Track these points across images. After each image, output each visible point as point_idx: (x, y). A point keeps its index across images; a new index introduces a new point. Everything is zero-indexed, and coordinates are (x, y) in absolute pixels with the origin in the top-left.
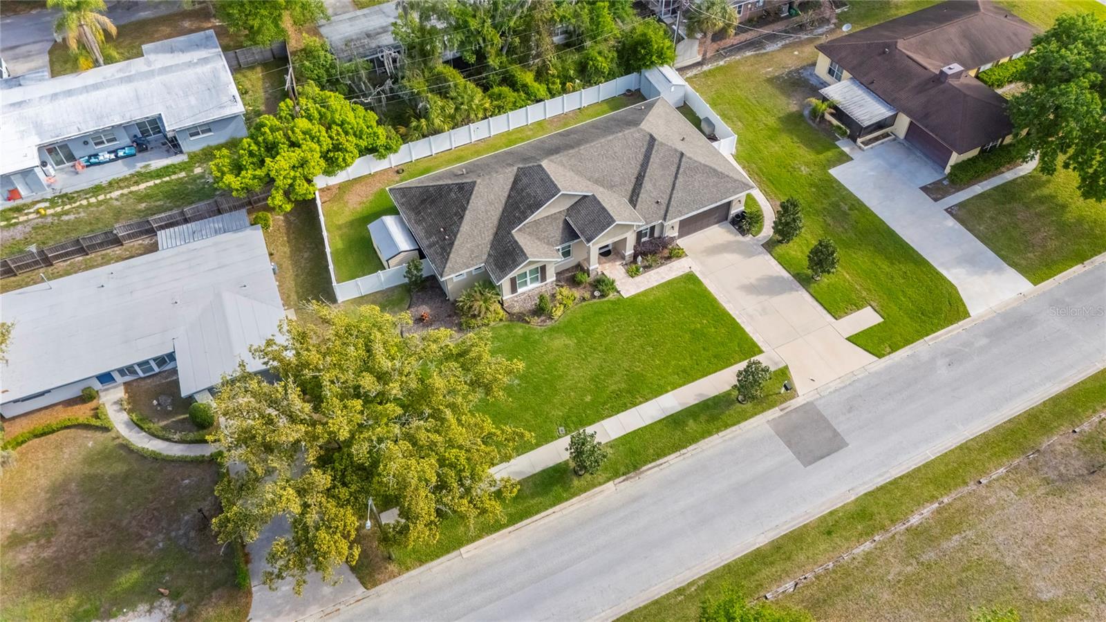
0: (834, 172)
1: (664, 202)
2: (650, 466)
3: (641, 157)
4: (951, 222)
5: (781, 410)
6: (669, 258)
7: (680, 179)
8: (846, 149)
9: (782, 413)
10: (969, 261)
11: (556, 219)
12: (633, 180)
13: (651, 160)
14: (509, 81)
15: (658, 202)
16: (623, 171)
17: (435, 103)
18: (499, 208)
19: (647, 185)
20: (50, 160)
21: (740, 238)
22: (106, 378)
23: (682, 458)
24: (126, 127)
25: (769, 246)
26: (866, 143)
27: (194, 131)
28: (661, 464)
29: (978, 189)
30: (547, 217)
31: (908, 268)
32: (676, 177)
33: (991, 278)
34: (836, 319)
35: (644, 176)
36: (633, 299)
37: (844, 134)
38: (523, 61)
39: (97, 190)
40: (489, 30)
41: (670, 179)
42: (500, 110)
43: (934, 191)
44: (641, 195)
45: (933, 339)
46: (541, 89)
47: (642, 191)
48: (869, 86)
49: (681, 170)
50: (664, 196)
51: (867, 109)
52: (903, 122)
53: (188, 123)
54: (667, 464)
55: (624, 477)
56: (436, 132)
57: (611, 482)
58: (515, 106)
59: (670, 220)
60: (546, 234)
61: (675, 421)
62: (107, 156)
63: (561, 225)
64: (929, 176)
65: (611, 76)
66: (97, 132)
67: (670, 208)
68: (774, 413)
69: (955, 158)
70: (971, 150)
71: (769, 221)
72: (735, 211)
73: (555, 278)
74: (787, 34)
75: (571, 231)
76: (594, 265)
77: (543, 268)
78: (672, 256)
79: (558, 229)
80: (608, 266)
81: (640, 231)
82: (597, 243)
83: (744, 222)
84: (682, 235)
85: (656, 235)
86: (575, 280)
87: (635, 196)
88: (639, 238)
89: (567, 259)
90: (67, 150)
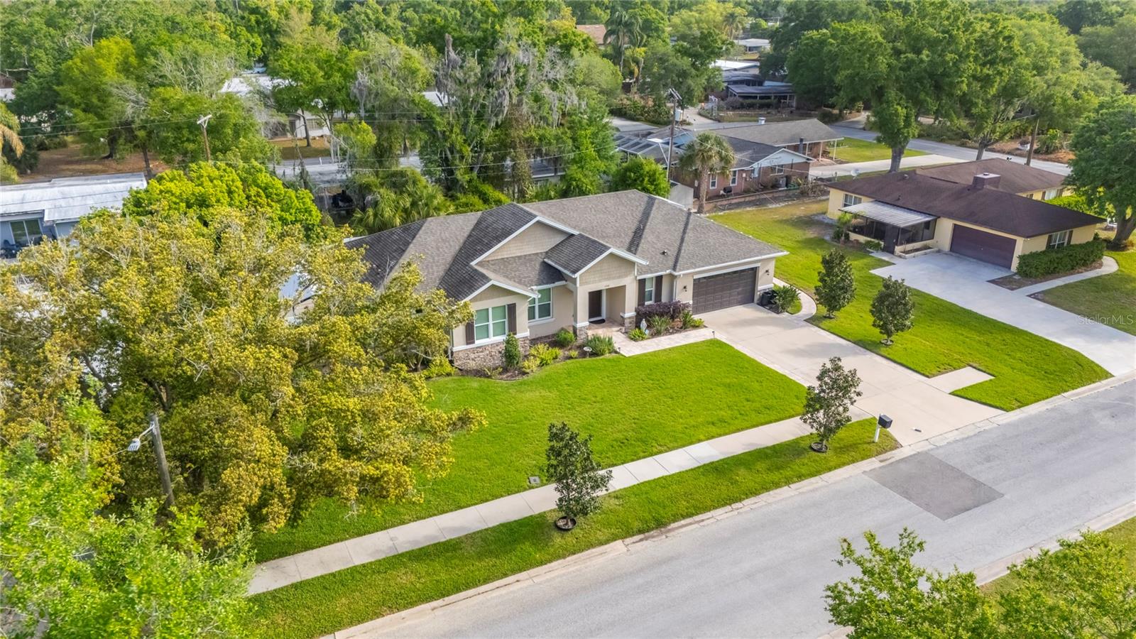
0: (878, 272)
1: (672, 252)
2: (683, 522)
3: (638, 215)
4: (1041, 305)
5: (881, 461)
6: (683, 328)
7: (690, 235)
8: (883, 258)
9: (883, 464)
10: (1085, 333)
11: (531, 260)
12: (631, 234)
13: (652, 215)
15: (664, 253)
16: (617, 225)
18: (456, 247)
19: (648, 236)
21: (774, 315)
23: (736, 512)
25: (814, 320)
26: (905, 252)
28: (703, 521)
29: (1057, 282)
30: (519, 257)
31: (1008, 337)
32: (684, 232)
34: (928, 377)
35: (643, 230)
36: (638, 358)
37: (877, 247)
41: (678, 235)
43: (1007, 282)
44: (641, 245)
45: (1074, 395)
47: (643, 241)
48: (895, 203)
49: (690, 226)
50: (671, 249)
51: (899, 217)
52: (945, 228)
54: (712, 520)
55: (641, 536)
57: (619, 542)
59: (680, 270)
60: (517, 273)
61: (718, 469)
63: (538, 267)
67: (680, 259)
68: (872, 464)
69: (1022, 246)
70: (1039, 244)
71: (808, 304)
72: (763, 286)
73: (527, 334)
74: (789, 198)
75: (551, 274)
76: (583, 322)
77: (512, 309)
78: (687, 325)
79: (534, 271)
80: (601, 332)
81: (642, 283)
82: (586, 282)
83: (774, 301)
84: (698, 310)
85: (664, 299)
86: (557, 341)
87: (633, 246)
88: (642, 296)
89: (546, 320)
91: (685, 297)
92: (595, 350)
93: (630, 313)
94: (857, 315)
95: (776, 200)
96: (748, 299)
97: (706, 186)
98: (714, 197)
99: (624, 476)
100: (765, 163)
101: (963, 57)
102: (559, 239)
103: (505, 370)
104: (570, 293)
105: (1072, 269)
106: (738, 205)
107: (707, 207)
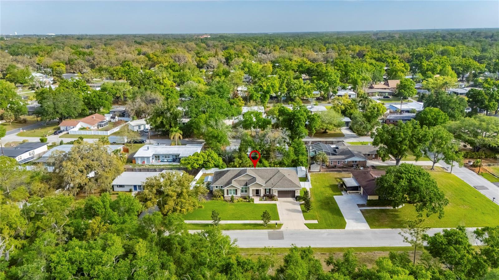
0: (334, 197)
1: (274, 184)
3: (274, 174)
4: (359, 212)
5: (273, 230)
6: (273, 200)
7: (281, 181)
8: (343, 193)
10: (356, 220)
12: (269, 178)
13: (276, 175)
15: (272, 184)
16: (268, 176)
18: (233, 176)
20: (155, 159)
21: (296, 201)
22: (135, 187)
24: (173, 155)
25: (301, 204)
26: (349, 193)
27: (184, 158)
29: (375, 208)
30: (243, 180)
31: (337, 216)
33: (359, 224)
34: (305, 220)
35: (272, 178)
36: (256, 204)
39: (160, 165)
43: (359, 206)
44: (269, 181)
45: (328, 230)
46: (267, 164)
49: (283, 179)
52: (362, 189)
58: (259, 167)
59: (273, 188)
61: (245, 225)
62: (166, 161)
63: (246, 183)
64: (362, 202)
66: (166, 154)
67: (275, 186)
68: (271, 230)
69: (371, 198)
70: (376, 198)
72: (296, 195)
73: (240, 195)
76: (251, 195)
77: (236, 190)
79: (242, 184)
81: (266, 189)
82: (252, 187)
83: (297, 199)
84: (279, 197)
85: (271, 193)
86: (244, 198)
88: (266, 192)
89: (246, 193)
90: (159, 157)
91: (276, 194)
92: (249, 201)
93: (262, 195)
95: (346, 171)
96: (293, 197)
102: (252, 178)
103: (230, 201)
107: (323, 170)
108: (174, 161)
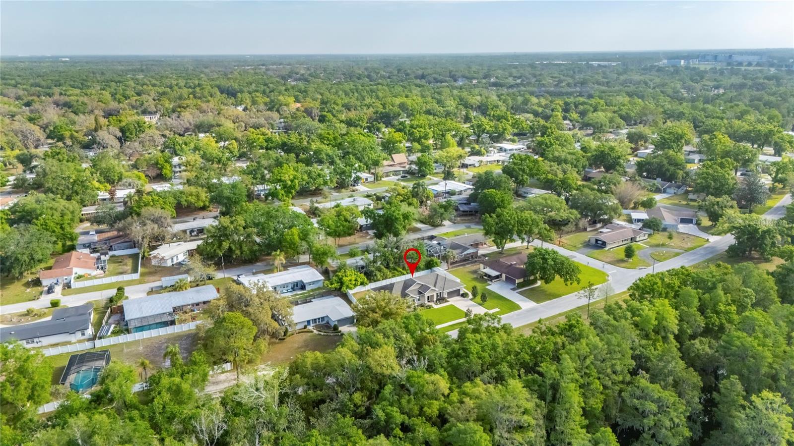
0: (487, 287)
4: (518, 294)
7: (446, 282)
10: (522, 301)
11: (416, 290)
13: (438, 279)
14: (395, 269)
15: (441, 287)
16: (431, 281)
17: (378, 274)
18: (401, 288)
19: (438, 283)
21: (464, 298)
22: (309, 322)
24: (292, 283)
25: (471, 300)
26: (495, 282)
27: (310, 284)
29: (525, 289)
30: (414, 290)
31: (507, 302)
33: (528, 303)
34: (489, 310)
36: (438, 308)
37: (489, 279)
38: (399, 266)
40: (391, 257)
41: (444, 282)
42: (394, 276)
43: (513, 289)
46: (405, 272)
48: (494, 269)
51: (494, 273)
52: (504, 276)
53: (310, 281)
56: (379, 280)
58: (398, 276)
59: (445, 291)
60: (414, 293)
62: (285, 291)
64: (512, 287)
65: (423, 270)
66: (285, 284)
67: (444, 288)
69: (517, 281)
70: (521, 280)
71: (471, 296)
72: (461, 292)
73: (417, 304)
74: (472, 263)
75: (420, 293)
76: (426, 302)
77: (414, 300)
78: (447, 301)
79: (417, 292)
80: (430, 304)
81: (437, 294)
82: (427, 294)
83: (464, 295)
84: (449, 298)
85: (442, 297)
86: (422, 306)
87: (435, 286)
88: (437, 296)
89: (420, 302)
90: (275, 288)
91: (446, 296)
92: (429, 307)
93: (435, 300)
94: (478, 299)
95: (468, 264)
96: (458, 295)
97: (450, 261)
98: (452, 263)
99: (438, 327)
100: (465, 253)
101: (514, 226)
102: (421, 286)
104: (424, 296)
105: (529, 285)
106: (459, 266)
107: (450, 267)
108: (293, 289)
